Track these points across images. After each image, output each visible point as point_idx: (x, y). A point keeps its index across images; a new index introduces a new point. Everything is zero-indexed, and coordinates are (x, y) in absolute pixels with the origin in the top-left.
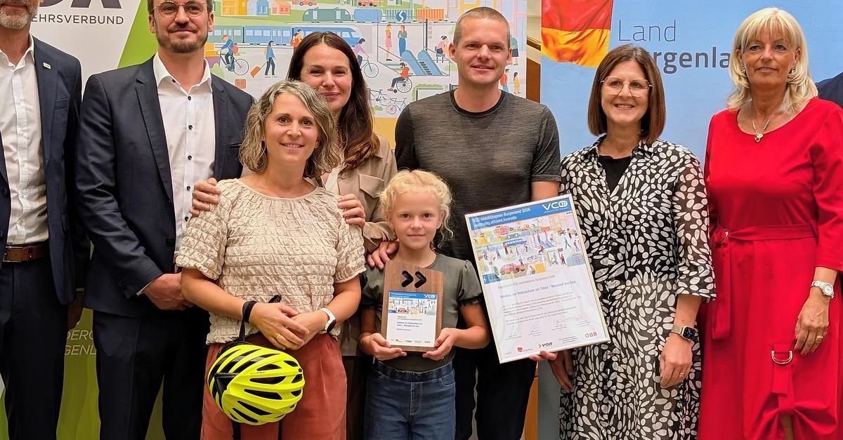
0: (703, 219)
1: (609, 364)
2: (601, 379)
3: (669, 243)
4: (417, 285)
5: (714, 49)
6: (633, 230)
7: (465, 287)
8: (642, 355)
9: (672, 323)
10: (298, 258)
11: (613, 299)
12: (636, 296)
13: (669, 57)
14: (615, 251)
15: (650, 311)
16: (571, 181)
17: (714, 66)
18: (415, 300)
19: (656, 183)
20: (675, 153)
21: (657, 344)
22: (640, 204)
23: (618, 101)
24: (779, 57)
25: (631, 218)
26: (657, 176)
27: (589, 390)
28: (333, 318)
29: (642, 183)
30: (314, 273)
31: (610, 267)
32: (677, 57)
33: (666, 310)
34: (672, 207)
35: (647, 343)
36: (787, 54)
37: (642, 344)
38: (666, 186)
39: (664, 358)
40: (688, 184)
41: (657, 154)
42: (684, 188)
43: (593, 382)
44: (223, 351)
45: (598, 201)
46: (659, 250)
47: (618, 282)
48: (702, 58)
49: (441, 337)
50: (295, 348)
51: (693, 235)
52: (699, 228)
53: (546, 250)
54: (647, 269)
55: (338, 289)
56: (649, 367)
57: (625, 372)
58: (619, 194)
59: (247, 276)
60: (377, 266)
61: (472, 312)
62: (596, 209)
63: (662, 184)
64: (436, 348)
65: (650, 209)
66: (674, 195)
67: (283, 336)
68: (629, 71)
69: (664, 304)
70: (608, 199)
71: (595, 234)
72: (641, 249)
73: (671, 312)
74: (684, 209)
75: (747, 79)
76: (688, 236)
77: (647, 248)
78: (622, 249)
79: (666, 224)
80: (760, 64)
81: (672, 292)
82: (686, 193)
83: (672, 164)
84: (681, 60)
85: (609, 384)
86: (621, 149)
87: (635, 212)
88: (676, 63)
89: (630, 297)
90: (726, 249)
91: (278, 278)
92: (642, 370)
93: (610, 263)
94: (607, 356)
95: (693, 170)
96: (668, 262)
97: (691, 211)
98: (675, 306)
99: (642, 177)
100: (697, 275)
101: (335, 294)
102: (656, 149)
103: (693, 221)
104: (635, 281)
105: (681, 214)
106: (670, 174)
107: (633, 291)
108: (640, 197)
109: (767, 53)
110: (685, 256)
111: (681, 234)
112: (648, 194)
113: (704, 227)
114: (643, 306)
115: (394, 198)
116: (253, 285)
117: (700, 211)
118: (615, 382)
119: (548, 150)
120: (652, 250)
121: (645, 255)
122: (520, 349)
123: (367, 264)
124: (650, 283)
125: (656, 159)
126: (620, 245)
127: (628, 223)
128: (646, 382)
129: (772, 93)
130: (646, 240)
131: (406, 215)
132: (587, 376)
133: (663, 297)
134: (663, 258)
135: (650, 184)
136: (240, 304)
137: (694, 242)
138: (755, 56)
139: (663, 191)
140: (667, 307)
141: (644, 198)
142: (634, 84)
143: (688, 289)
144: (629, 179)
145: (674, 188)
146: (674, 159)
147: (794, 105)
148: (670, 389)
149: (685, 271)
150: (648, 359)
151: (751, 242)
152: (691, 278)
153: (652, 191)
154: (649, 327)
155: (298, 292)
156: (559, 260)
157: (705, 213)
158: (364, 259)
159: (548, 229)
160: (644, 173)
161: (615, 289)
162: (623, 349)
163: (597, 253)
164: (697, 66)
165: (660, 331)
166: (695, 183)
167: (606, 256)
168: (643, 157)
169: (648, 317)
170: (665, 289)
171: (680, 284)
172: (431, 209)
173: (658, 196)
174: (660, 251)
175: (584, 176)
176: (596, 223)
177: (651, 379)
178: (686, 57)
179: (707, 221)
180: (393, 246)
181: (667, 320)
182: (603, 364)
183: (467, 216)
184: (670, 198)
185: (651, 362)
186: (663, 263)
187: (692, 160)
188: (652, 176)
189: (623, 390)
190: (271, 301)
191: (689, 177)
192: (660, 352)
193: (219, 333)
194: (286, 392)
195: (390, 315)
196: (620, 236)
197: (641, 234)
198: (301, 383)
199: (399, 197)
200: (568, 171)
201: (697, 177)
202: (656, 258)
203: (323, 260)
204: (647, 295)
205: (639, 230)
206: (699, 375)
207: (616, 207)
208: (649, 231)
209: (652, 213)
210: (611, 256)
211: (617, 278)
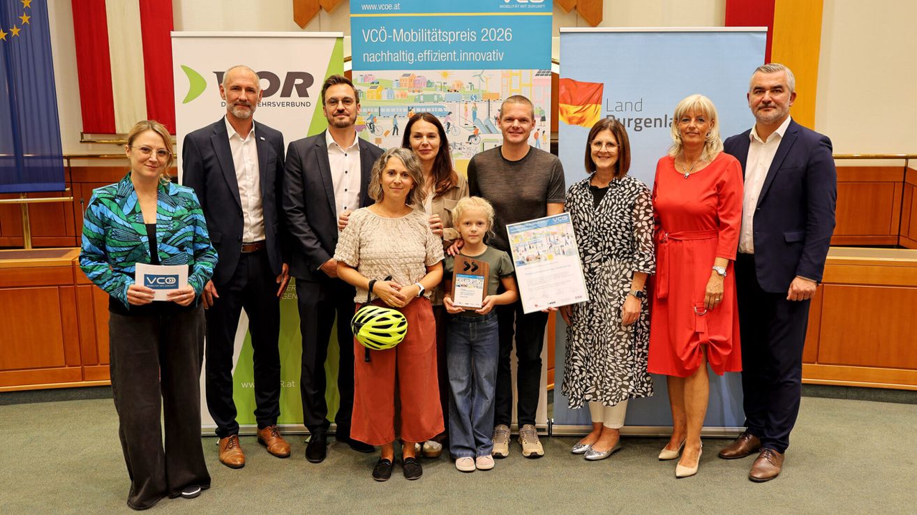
0: (649, 225)
1: (592, 311)
2: (587, 320)
3: (629, 241)
4: (473, 270)
5: (666, 116)
6: (606, 233)
7: (503, 268)
8: (609, 307)
9: (630, 287)
10: (401, 254)
11: (594, 274)
12: (608, 272)
13: (638, 121)
14: (596, 245)
15: (615, 281)
16: (574, 201)
17: (666, 126)
18: (471, 279)
19: (621, 204)
20: (634, 185)
21: (620, 299)
22: (611, 218)
23: (600, 155)
24: (700, 126)
25: (606, 226)
26: (622, 200)
27: (579, 326)
28: (422, 288)
29: (613, 204)
30: (411, 262)
31: (594, 254)
32: (643, 121)
33: (625, 280)
34: (631, 219)
35: (613, 300)
36: (704, 124)
37: (610, 300)
38: (627, 206)
39: (624, 309)
40: (641, 205)
41: (624, 186)
42: (638, 207)
43: (582, 322)
44: (360, 309)
45: (588, 215)
46: (621, 245)
47: (598, 264)
48: (658, 122)
49: (485, 301)
50: (400, 306)
51: (642, 236)
52: (646, 231)
53: (553, 246)
54: (614, 256)
55: (428, 270)
56: (613, 314)
57: (600, 316)
58: (600, 210)
59: (372, 265)
60: (451, 254)
61: (508, 282)
62: (586, 219)
63: (625, 205)
64: (483, 307)
65: (617, 220)
66: (632, 211)
67: (392, 300)
68: (605, 136)
69: (625, 276)
70: (594, 214)
71: (585, 234)
72: (611, 244)
73: (629, 281)
74: (638, 220)
75: (681, 139)
76: (639, 236)
77: (614, 244)
78: (600, 244)
79: (627, 229)
80: (688, 130)
81: (630, 269)
82: (639, 210)
83: (631, 192)
84: (645, 123)
85: (592, 323)
86: (603, 183)
87: (608, 222)
88: (642, 124)
89: (604, 272)
90: (666, 244)
91: (389, 266)
92: (609, 316)
93: (593, 252)
94: (590, 307)
95: (644, 196)
96: (628, 252)
97: (641, 221)
98: (632, 278)
99: (613, 200)
100: (643, 260)
101: (427, 272)
102: (623, 182)
103: (643, 227)
104: (607, 264)
105: (635, 223)
106: (630, 199)
107: (606, 269)
108: (612, 213)
109: (692, 124)
110: (638, 248)
111: (635, 235)
112: (616, 211)
113: (650, 231)
114: (611, 278)
115: (461, 213)
116: (375, 270)
117: (647, 221)
118: (594, 321)
119: (557, 184)
120: (617, 245)
121: (613, 248)
122: (536, 306)
123: (446, 254)
124: (615, 265)
125: (623, 189)
126: (599, 241)
127: (604, 228)
128: (611, 323)
129: (695, 148)
130: (614, 239)
131: (467, 223)
132: (578, 318)
133: (624, 273)
134: (625, 249)
135: (618, 205)
136: (367, 282)
137: (643, 240)
138: (685, 126)
139: (625, 209)
140: (627, 278)
141: (614, 213)
142: (610, 144)
143: (638, 268)
144: (606, 201)
145: (632, 207)
146: (633, 189)
147: (709, 156)
148: (627, 326)
149: (637, 257)
150: (613, 309)
151: (681, 241)
152: (640, 261)
153: (619, 209)
154: (614, 291)
155: (401, 274)
156: (561, 253)
157: (651, 222)
158: (443, 251)
159: (555, 233)
160: (615, 198)
161: (596, 268)
162: (599, 303)
163: (586, 246)
164: (655, 126)
165: (621, 292)
166: (645, 204)
167: (591, 248)
168: (615, 187)
169: (613, 285)
170: (625, 267)
171: (634, 265)
172: (483, 220)
173: (622, 212)
174: (623, 245)
175: (582, 198)
176: (586, 228)
177: (614, 321)
178: (648, 121)
179: (652, 227)
180: (461, 242)
181: (626, 285)
182: (588, 311)
183: (507, 226)
184: (629, 213)
185: (615, 311)
186: (624, 253)
187: (644, 189)
188: (619, 199)
189: (599, 327)
190: (386, 280)
191: (641, 200)
192: (621, 305)
193: (360, 298)
194: (394, 333)
195: (457, 288)
196: (599, 236)
197: (611, 235)
198: (405, 327)
199: (464, 212)
200: (573, 195)
201: (647, 200)
202: (620, 249)
203: (416, 254)
204: (613, 272)
205: (610, 233)
206: (648, 318)
207: (598, 218)
208: (616, 234)
209: (618, 223)
210: (594, 248)
211: (597, 261)
